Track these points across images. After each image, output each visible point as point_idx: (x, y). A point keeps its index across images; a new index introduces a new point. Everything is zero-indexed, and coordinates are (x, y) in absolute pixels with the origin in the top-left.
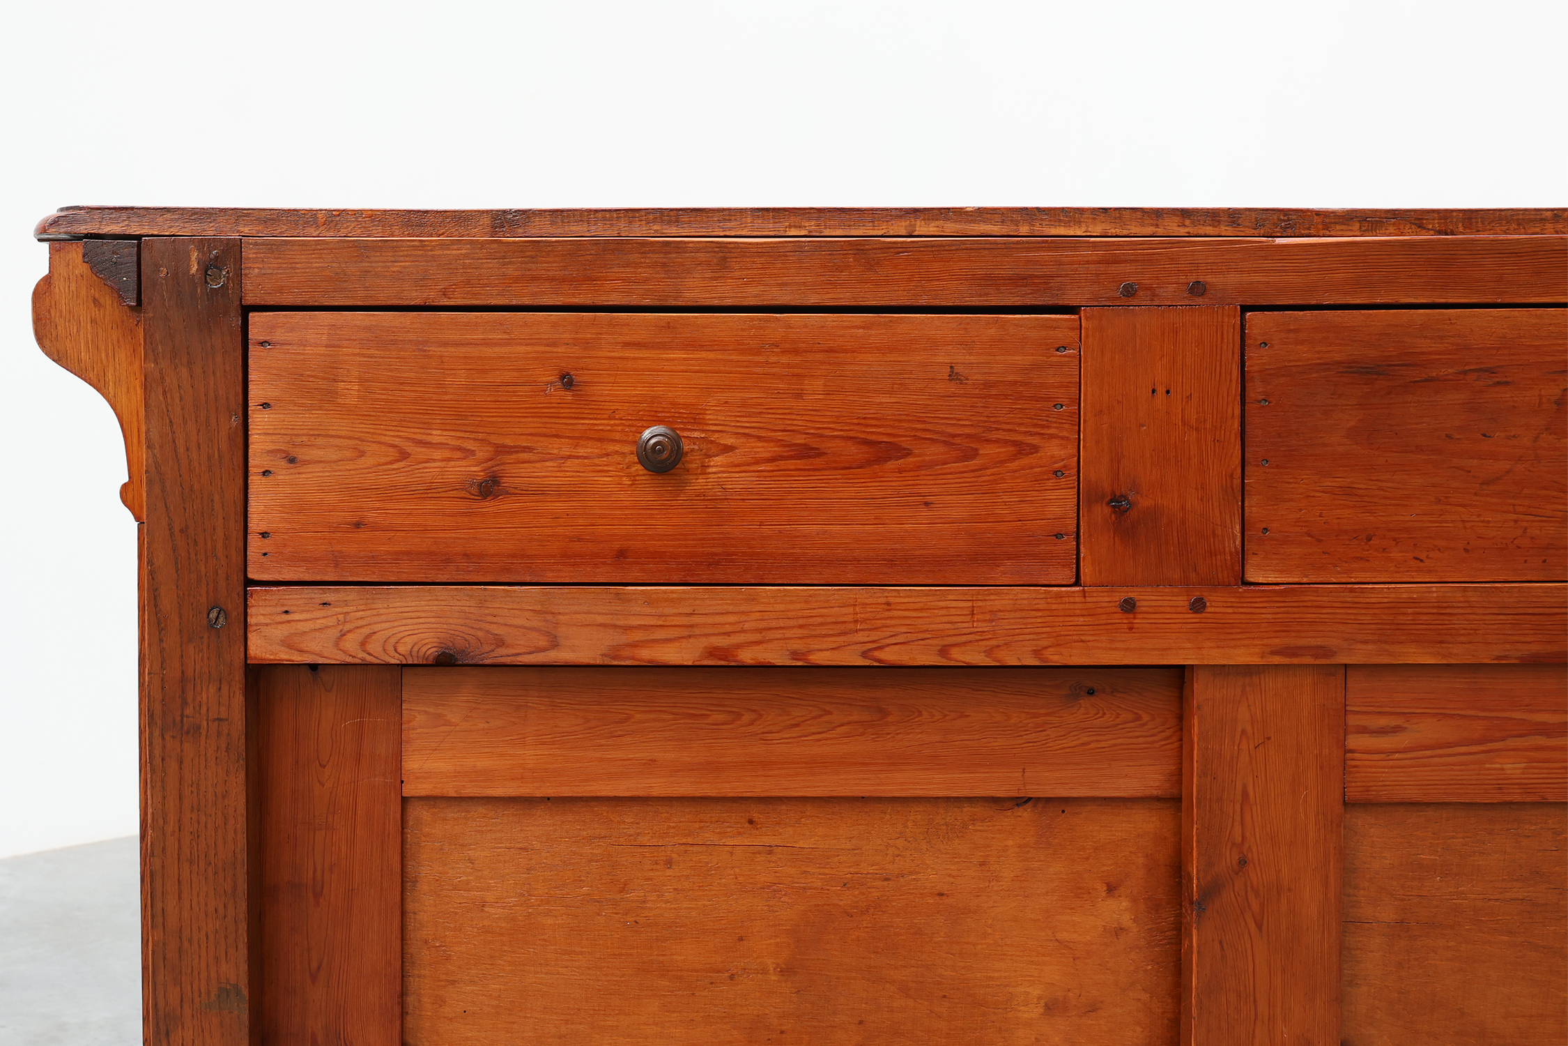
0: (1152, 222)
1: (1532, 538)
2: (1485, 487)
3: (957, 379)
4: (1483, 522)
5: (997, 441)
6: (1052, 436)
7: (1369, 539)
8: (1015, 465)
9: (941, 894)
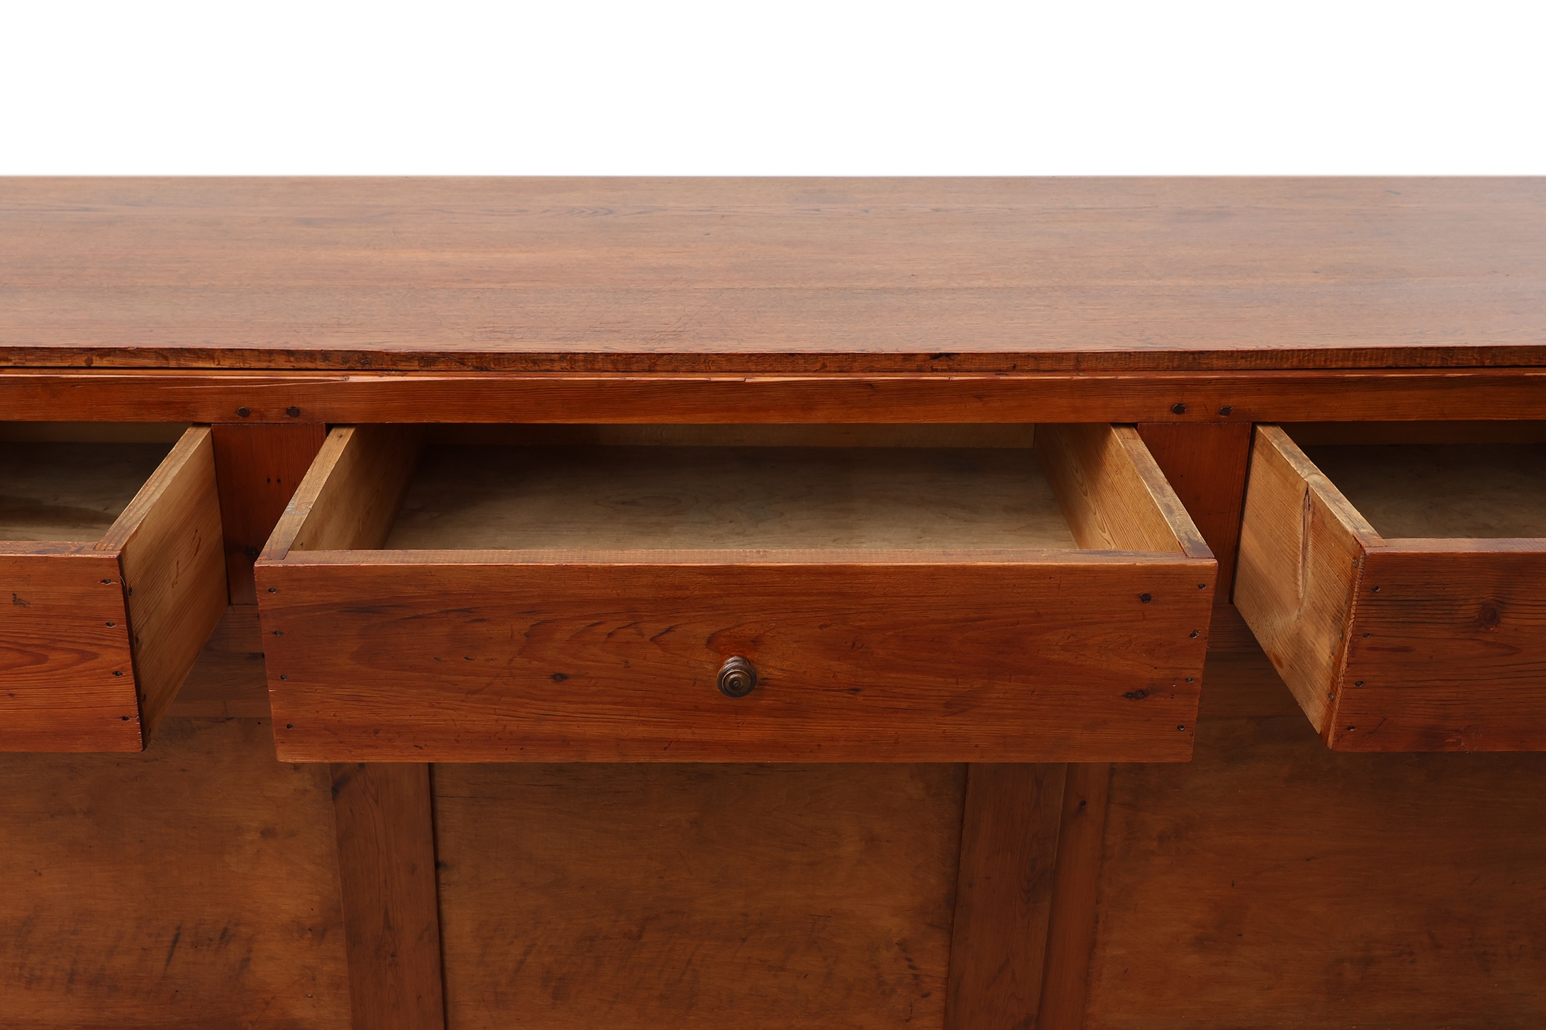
0: (266, 358)
1: (511, 732)
2: (470, 696)
3: (21, 604)
4: (470, 720)
5: (62, 649)
6: (108, 646)
7: (376, 732)
8: (81, 667)
9: (183, 770)
